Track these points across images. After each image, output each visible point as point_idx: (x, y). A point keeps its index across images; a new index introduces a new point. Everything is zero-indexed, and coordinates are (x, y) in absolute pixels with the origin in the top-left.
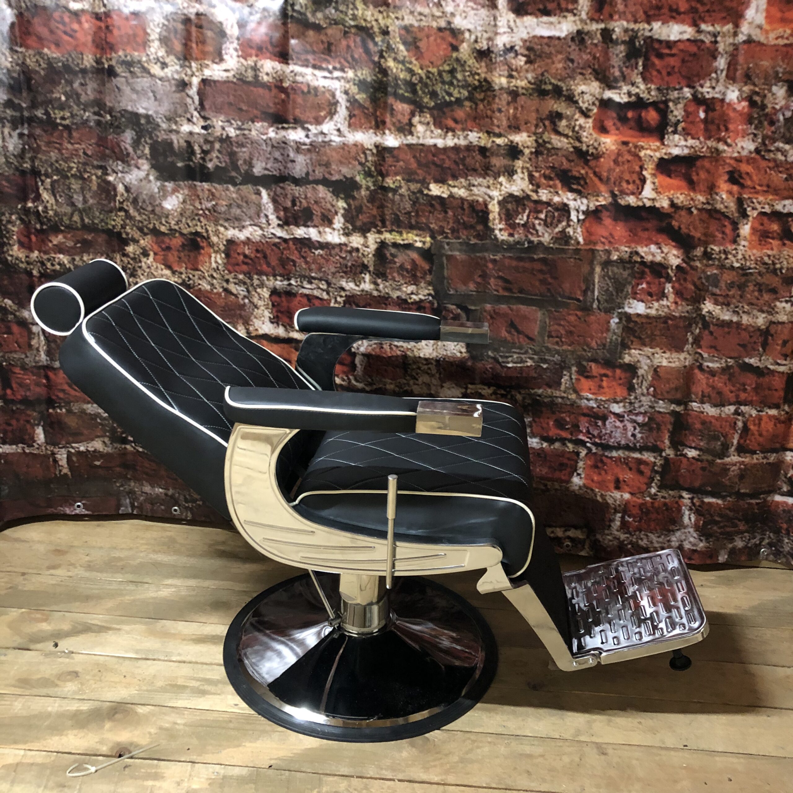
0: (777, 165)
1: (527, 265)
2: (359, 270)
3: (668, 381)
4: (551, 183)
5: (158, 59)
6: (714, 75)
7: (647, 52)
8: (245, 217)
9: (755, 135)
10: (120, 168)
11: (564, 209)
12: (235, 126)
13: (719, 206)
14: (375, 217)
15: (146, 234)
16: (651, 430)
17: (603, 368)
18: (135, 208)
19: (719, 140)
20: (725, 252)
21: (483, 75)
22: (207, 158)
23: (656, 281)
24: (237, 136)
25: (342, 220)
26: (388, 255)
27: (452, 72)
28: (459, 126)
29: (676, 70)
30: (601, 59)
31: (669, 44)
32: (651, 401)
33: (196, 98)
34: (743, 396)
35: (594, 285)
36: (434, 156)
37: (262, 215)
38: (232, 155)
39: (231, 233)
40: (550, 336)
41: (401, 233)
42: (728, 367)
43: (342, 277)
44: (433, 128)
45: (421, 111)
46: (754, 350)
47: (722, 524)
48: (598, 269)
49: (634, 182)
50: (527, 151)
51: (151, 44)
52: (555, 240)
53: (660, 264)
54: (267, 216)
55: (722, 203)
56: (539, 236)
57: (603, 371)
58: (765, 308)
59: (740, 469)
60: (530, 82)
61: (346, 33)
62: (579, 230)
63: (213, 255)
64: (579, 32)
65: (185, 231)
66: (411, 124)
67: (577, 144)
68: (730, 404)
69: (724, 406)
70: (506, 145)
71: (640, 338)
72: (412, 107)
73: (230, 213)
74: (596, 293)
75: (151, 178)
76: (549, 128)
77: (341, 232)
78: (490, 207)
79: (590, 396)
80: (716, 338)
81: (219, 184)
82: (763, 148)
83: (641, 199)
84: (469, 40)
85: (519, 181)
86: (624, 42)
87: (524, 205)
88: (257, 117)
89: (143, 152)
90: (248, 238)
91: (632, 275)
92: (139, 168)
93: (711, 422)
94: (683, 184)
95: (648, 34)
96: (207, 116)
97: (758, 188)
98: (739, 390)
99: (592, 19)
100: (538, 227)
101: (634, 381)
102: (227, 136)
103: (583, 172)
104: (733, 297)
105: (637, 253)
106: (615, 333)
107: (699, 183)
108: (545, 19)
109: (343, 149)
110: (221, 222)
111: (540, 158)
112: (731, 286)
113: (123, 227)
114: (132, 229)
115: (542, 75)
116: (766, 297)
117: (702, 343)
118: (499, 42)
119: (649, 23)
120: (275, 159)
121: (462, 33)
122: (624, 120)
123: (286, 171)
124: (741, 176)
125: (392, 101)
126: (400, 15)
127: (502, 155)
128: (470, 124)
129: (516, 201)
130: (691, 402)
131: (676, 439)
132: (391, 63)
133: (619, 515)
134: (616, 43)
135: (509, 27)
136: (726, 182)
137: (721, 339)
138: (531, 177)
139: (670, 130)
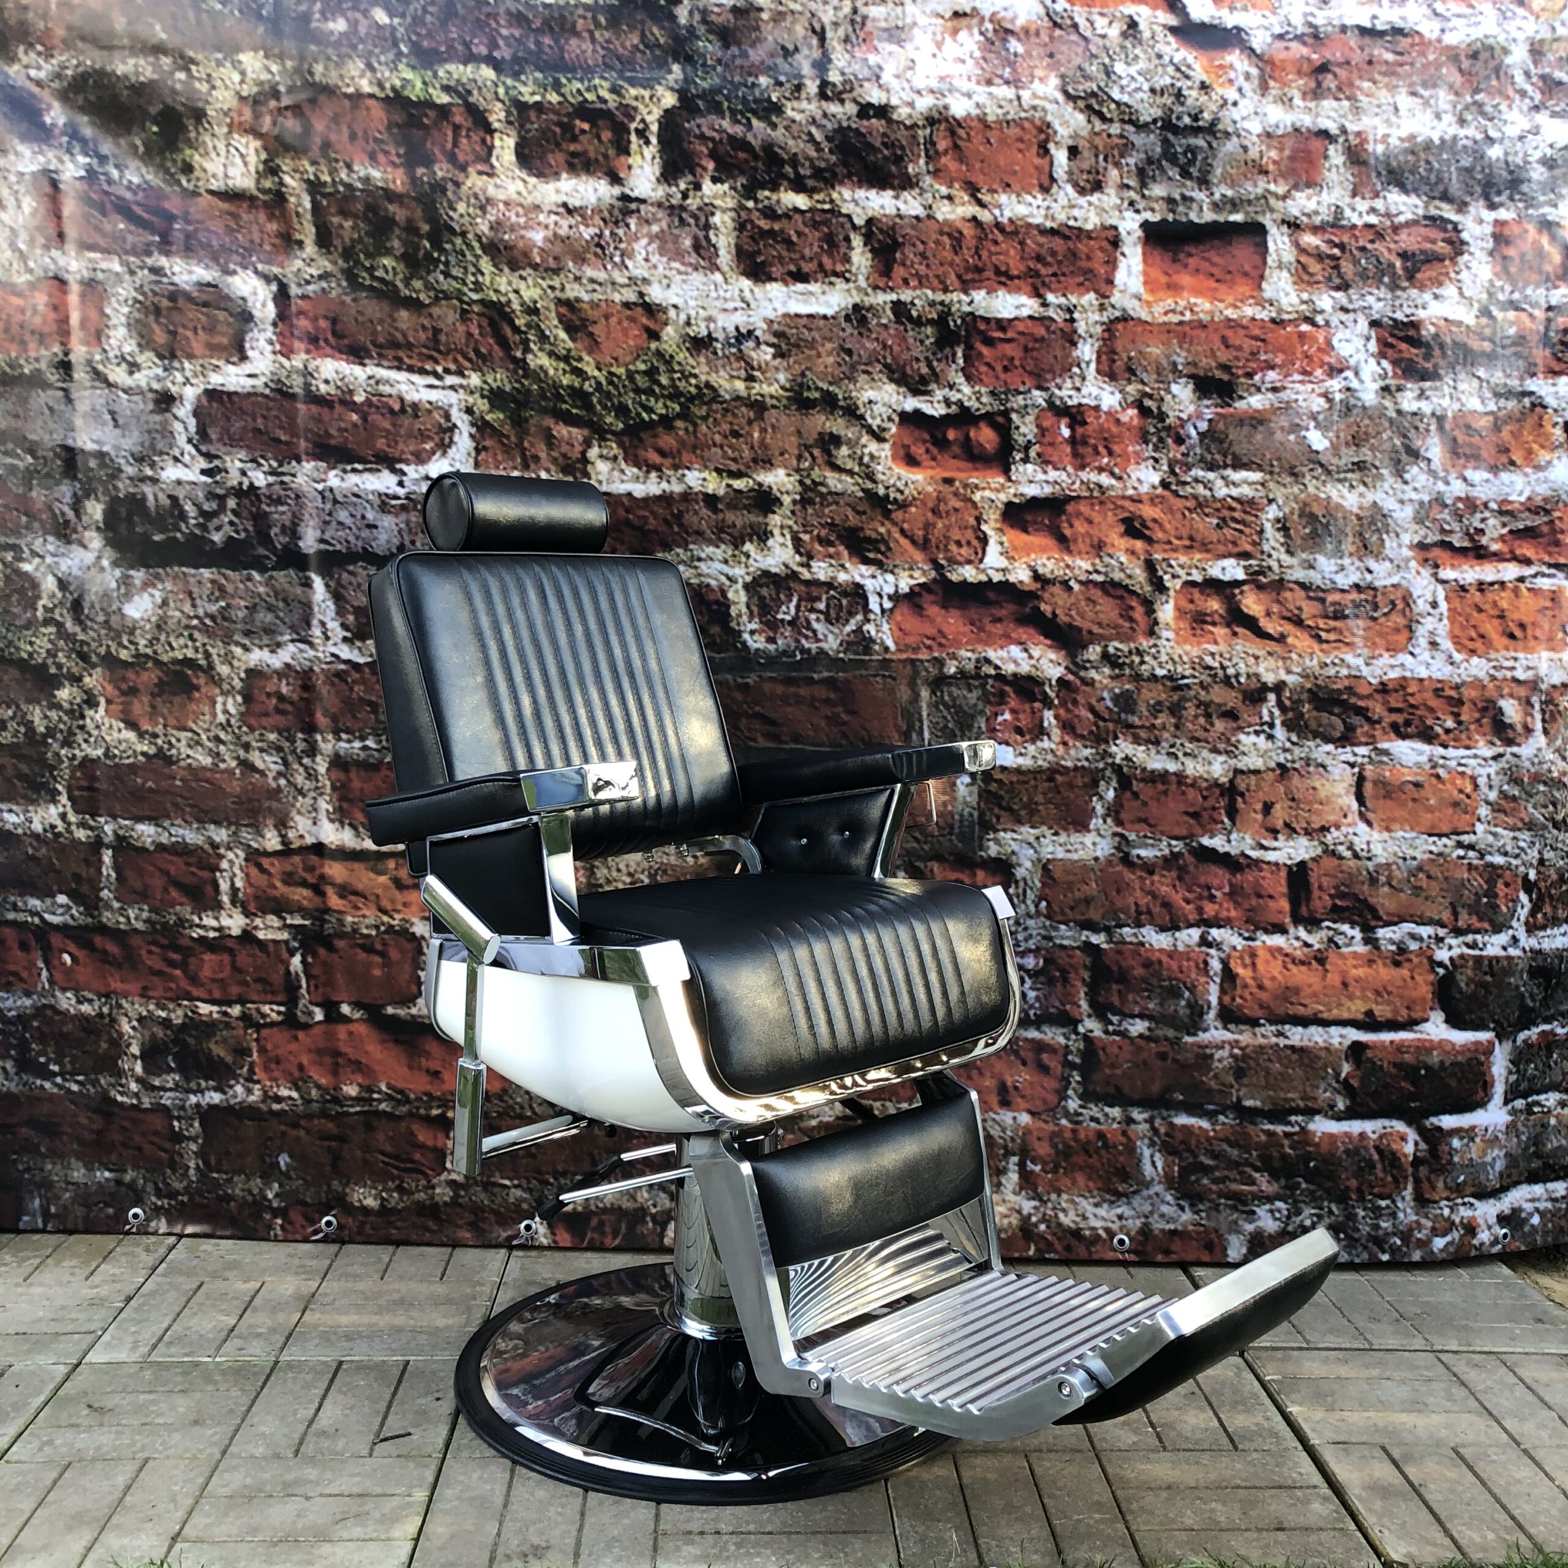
0: (1201, 505)
1: (804, 691)
3: (1070, 886)
4: (831, 550)
5: (123, 359)
6: (1076, 370)
7: (968, 336)
8: (282, 628)
9: (1156, 461)
10: (51, 548)
11: (857, 593)
12: (266, 468)
13: (1117, 576)
15: (93, 666)
16: (1051, 982)
17: (953, 870)
18: (76, 619)
19: (1101, 470)
20: (1139, 652)
21: (703, 378)
22: (212, 525)
23: (1027, 707)
24: (269, 485)
27: (651, 373)
28: (668, 462)
29: (1017, 363)
30: (896, 348)
31: (1002, 324)
32: (1044, 927)
33: (192, 422)
34: (1210, 909)
35: (921, 721)
36: (628, 511)
37: (315, 622)
38: (260, 518)
39: (257, 657)
42: (1176, 856)
44: (623, 465)
45: (602, 439)
46: (1216, 822)
47: (1217, 1174)
48: (925, 693)
49: (969, 543)
50: (787, 500)
51: (112, 333)
52: (847, 645)
53: (1029, 678)
54: (322, 624)
55: (1122, 570)
56: (818, 640)
57: (954, 876)
58: (1221, 746)
59: (1232, 1055)
60: (783, 388)
61: (464, 312)
62: (886, 627)
63: (220, 699)
64: (857, 307)
65: (164, 658)
66: (585, 460)
67: (869, 485)
68: (1190, 926)
69: (1178, 929)
70: (751, 490)
71: (1010, 810)
72: (586, 432)
73: (253, 621)
74: (926, 735)
75: (106, 563)
76: (819, 461)
78: (730, 595)
80: (1145, 804)
81: (234, 569)
82: (1172, 479)
83: (984, 571)
84: (676, 322)
85: (778, 550)
86: (931, 322)
87: (789, 589)
88: (304, 452)
89: (91, 517)
90: (288, 665)
91: (985, 698)
92: (83, 546)
93: (1160, 962)
94: (1049, 541)
95: (967, 309)
96: (212, 452)
98: (1201, 898)
99: (876, 288)
100: (815, 625)
101: (1011, 891)
102: (251, 484)
103: (882, 530)
104: (1164, 728)
105: (988, 661)
106: (966, 803)
107: (1075, 540)
108: (800, 287)
110: (236, 637)
111: (810, 511)
112: (1156, 709)
113: (52, 654)
114: (69, 657)
115: (803, 375)
116: (1220, 725)
117: (1123, 816)
118: (727, 323)
119: (966, 293)
120: (340, 523)
121: (664, 310)
122: (942, 444)
123: (360, 544)
124: (1144, 524)
125: (549, 422)
126: (556, 283)
127: (745, 507)
128: (686, 457)
129: (775, 583)
130: (1120, 926)
131: (1101, 999)
132: (544, 360)
133: (1015, 1159)
134: (918, 322)
135: (743, 300)
136: (1122, 535)
137: (1153, 805)
138: (797, 542)
139: (1018, 456)
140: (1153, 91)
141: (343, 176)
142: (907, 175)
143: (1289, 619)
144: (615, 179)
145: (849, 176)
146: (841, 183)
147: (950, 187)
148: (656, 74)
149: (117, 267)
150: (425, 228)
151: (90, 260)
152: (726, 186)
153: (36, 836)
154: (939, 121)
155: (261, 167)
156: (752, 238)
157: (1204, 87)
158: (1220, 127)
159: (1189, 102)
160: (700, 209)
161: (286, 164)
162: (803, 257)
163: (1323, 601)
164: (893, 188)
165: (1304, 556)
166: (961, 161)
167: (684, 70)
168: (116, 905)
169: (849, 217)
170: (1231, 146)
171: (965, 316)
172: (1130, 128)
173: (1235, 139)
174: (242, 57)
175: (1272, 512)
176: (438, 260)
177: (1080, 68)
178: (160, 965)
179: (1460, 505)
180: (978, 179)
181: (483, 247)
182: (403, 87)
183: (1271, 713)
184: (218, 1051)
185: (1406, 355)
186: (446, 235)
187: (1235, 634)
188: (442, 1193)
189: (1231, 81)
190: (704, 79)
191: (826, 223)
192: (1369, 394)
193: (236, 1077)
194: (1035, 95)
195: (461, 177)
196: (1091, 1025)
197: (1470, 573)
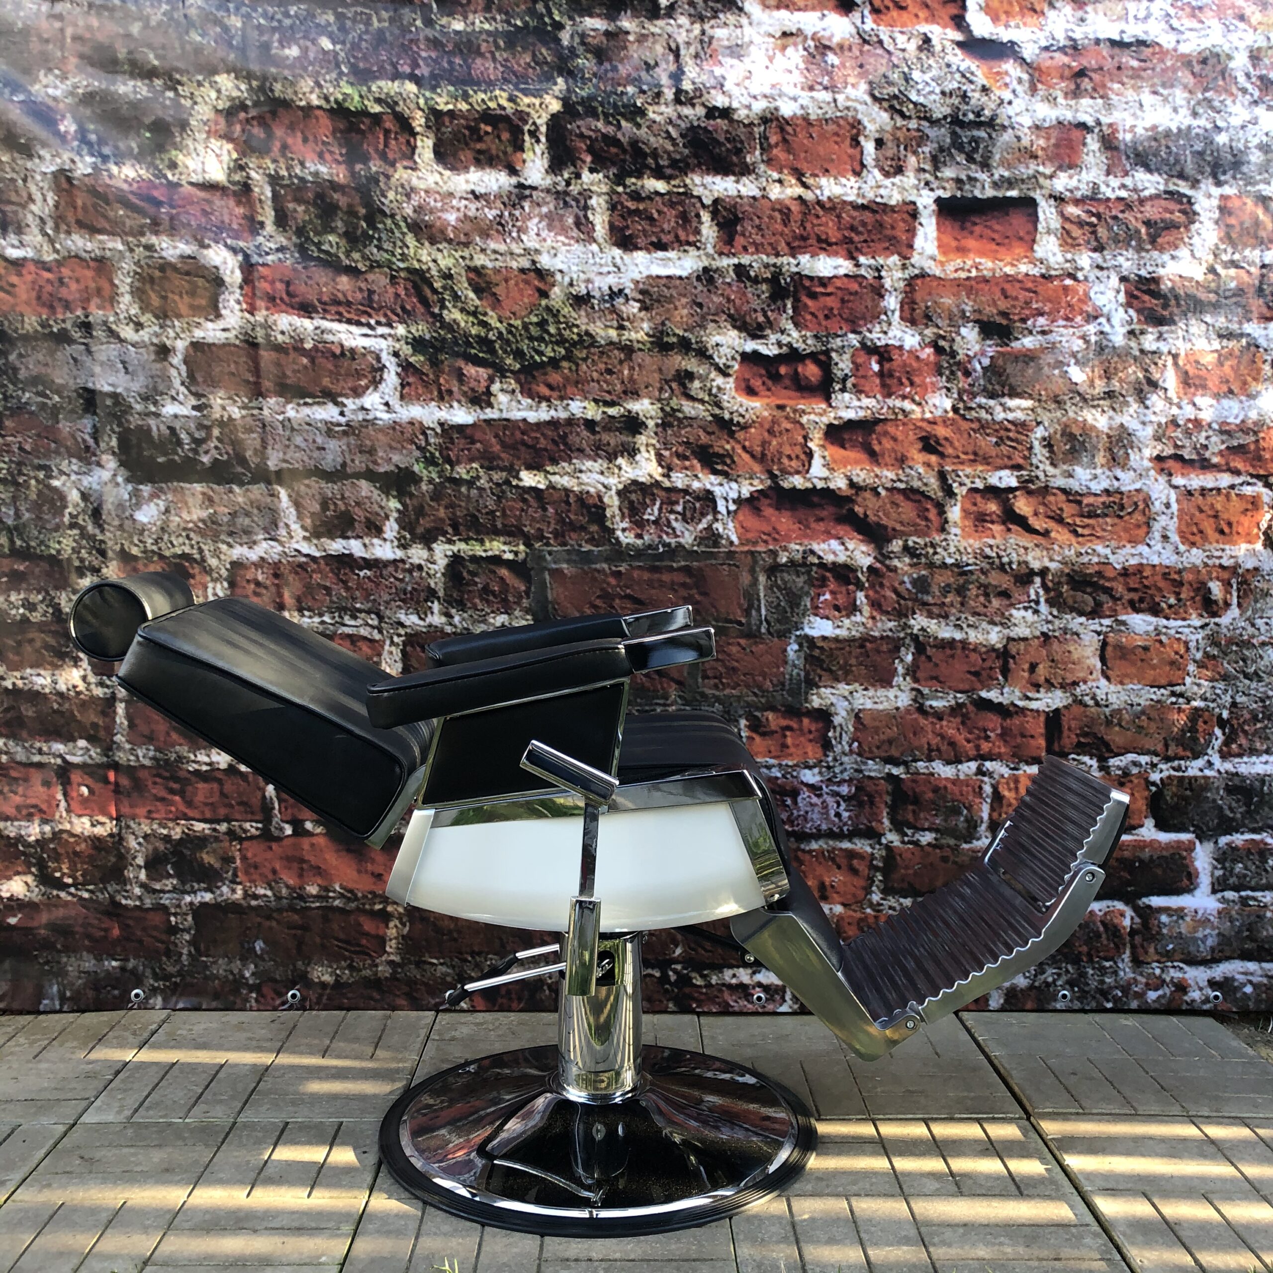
0: (983, 426)
1: (666, 577)
2: (423, 595)
3: (877, 730)
4: (687, 463)
5: (131, 319)
6: (883, 317)
7: (796, 292)
8: (257, 529)
9: (948, 390)
10: (74, 468)
11: (708, 498)
12: (240, 404)
13: (916, 484)
14: (442, 520)
15: (109, 559)
16: (861, 804)
17: (784, 718)
18: (96, 523)
19: (904, 397)
20: (933, 546)
21: (583, 328)
22: (201, 450)
23: (843, 589)
24: (243, 417)
25: (396, 527)
26: (465, 574)
27: (542, 324)
28: (555, 394)
29: (836, 312)
30: (738, 302)
31: (823, 281)
32: (856, 762)
33: (183, 368)
34: (985, 747)
35: (759, 601)
36: (523, 433)
37: (281, 524)
38: (237, 444)
39: (239, 552)
40: (705, 677)
41: (482, 542)
42: (960, 706)
43: (400, 607)
44: (520, 397)
45: (503, 376)
46: (992, 678)
48: (762, 579)
49: (797, 457)
50: (651, 423)
51: (121, 299)
52: (700, 540)
53: (845, 566)
54: (287, 525)
55: (920, 479)
56: (677, 536)
57: (784, 723)
58: (997, 619)
60: (647, 334)
61: (393, 277)
62: (731, 525)
63: (210, 585)
64: (706, 270)
65: (167, 553)
66: (488, 393)
67: (717, 411)
68: (970, 759)
69: (960, 762)
70: (623, 416)
71: (831, 671)
72: (490, 371)
73: (234, 524)
74: (763, 612)
75: (120, 479)
76: (677, 392)
77: (396, 543)
78: (606, 500)
79: (772, 761)
80: (936, 665)
81: (220, 484)
82: (961, 405)
83: (809, 480)
84: (561, 284)
85: (643, 463)
86: (766, 280)
87: (653, 494)
88: (270, 391)
89: (107, 444)
90: (262, 558)
91: (810, 582)
92: (102, 466)
93: (945, 788)
94: (862, 456)
95: (795, 269)
96: (200, 392)
98: (979, 738)
99: (721, 254)
100: (674, 524)
101: (830, 734)
102: (230, 417)
103: (728, 447)
104: (952, 605)
105: (812, 552)
106: (794, 666)
107: (883, 455)
108: (660, 254)
109: (394, 429)
110: (222, 537)
111: (670, 432)
112: (946, 590)
113: (76, 551)
114: (90, 553)
115: (663, 324)
116: (996, 603)
117: (919, 674)
118: (602, 284)
119: (794, 257)
120: (297, 447)
121: (552, 274)
122: (776, 377)
123: (312, 463)
124: (937, 442)
125: (461, 363)
126: (466, 254)
127: (617, 429)
128: (570, 390)
129: (641, 490)
130: (915, 761)
131: (899, 818)
132: (457, 315)
134: (756, 281)
135: (615, 265)
136: (920, 451)
137: (943, 666)
138: (660, 457)
139: (837, 387)
140: (943, 93)
141: (298, 170)
142: (745, 163)
143: (1052, 518)
144: (513, 171)
145: (699, 165)
146: (693, 171)
147: (781, 172)
148: (544, 86)
149: (120, 247)
150: (362, 211)
151: (100, 242)
152: (601, 175)
153: (60, 694)
154: (771, 120)
155: (232, 164)
156: (622, 216)
157: (985, 90)
158: (998, 121)
159: (973, 102)
160: (580, 193)
161: (252, 162)
162: (663, 231)
163: (1079, 503)
164: (734, 174)
165: (1065, 467)
166: (789, 152)
167: (566, 82)
168: (128, 746)
169: (699, 198)
170: (1007, 137)
171: (793, 275)
172: (925, 124)
173: (1010, 131)
174: (217, 78)
175: (1040, 432)
176: (373, 237)
177: (885, 76)
178: (163, 793)
179: (1190, 425)
180: (803, 166)
181: (408, 226)
182: (344, 100)
183: (1037, 593)
184: (207, 858)
185: (1148, 305)
186: (379, 217)
187: (1009, 530)
188: (384, 970)
189: (1006, 85)
190: (582, 89)
191: (681, 203)
192: (1118, 338)
193: (223, 880)
194: (848, 98)
195: (390, 171)
196: (892, 838)
197: (1197, 481)
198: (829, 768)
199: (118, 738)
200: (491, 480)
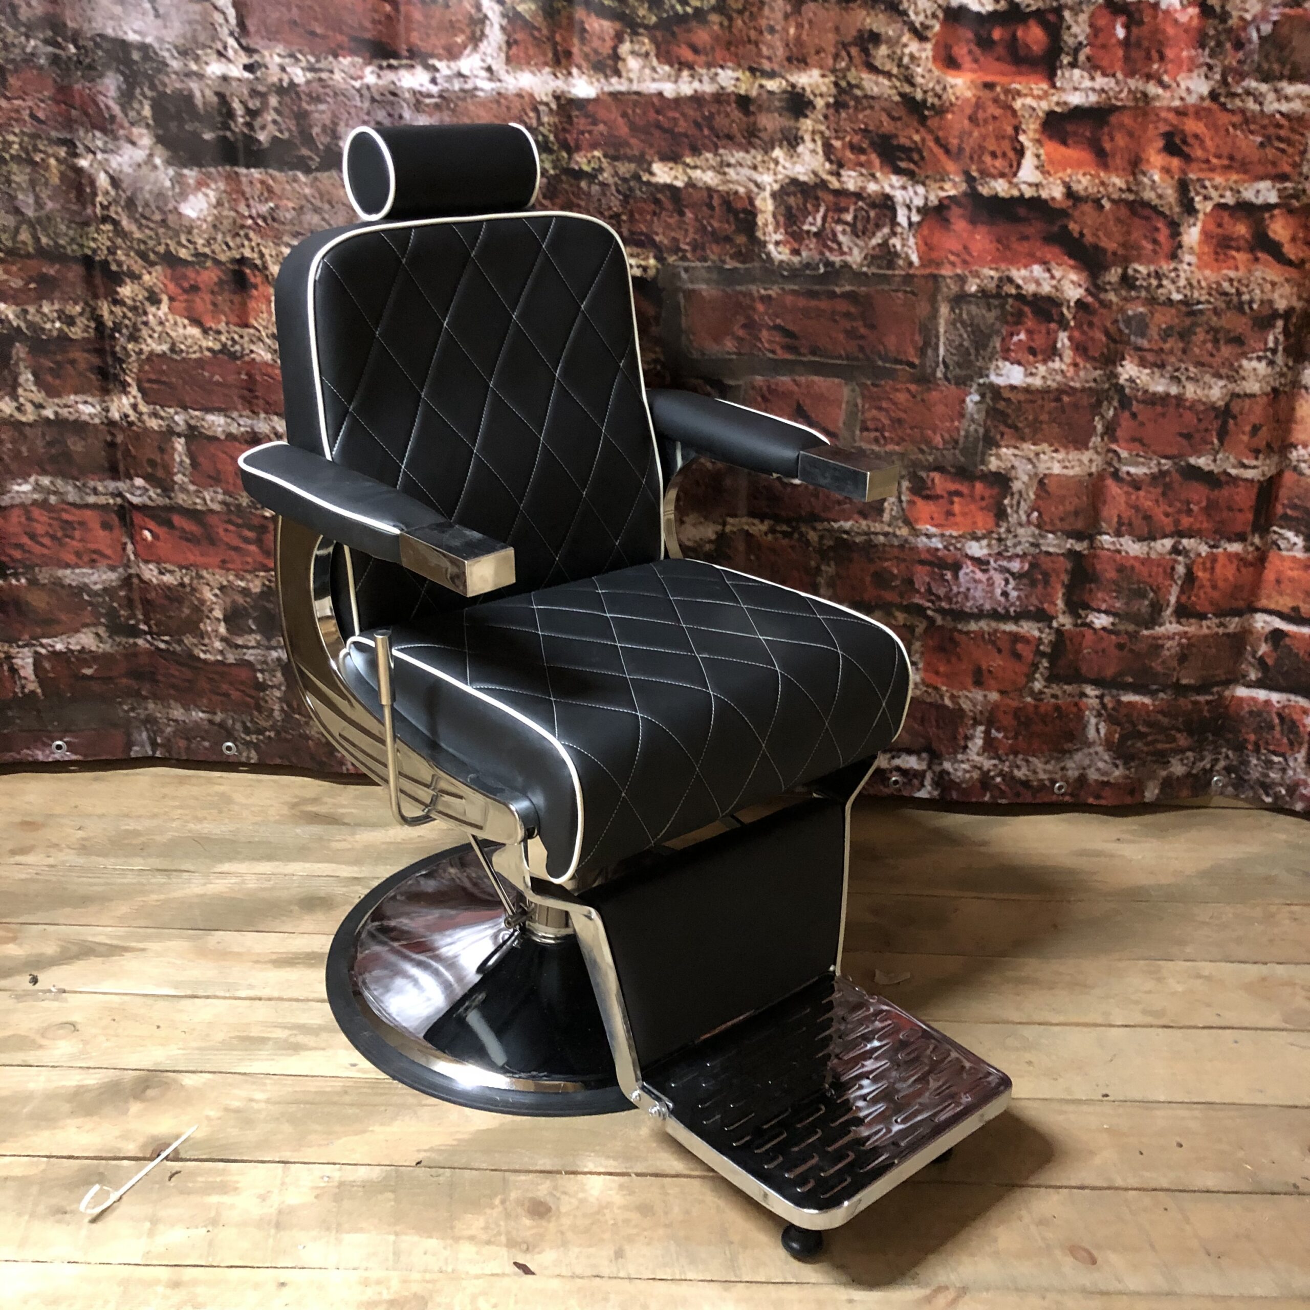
0: (1247, 120)
1: (824, 304)
3: (1062, 499)
4: (863, 158)
9: (1210, 67)
10: (99, 143)
11: (886, 205)
12: (304, 64)
13: (1149, 195)
15: (152, 264)
16: (1033, 583)
17: (954, 482)
18: (131, 217)
19: (1148, 77)
20: (1158, 276)
22: (257, 124)
23: (1043, 328)
24: (308, 82)
28: (702, 59)
32: (1033, 535)
33: (231, 13)
34: (1186, 521)
35: (937, 337)
36: (658, 112)
38: (302, 117)
40: (864, 429)
42: (1163, 474)
44: (655, 62)
45: (635, 33)
46: (1206, 442)
47: (1150, 738)
48: (944, 310)
49: (1004, 155)
50: (820, 103)
52: (871, 259)
53: (1049, 299)
55: (1153, 189)
56: (843, 253)
57: (954, 487)
58: (1223, 371)
62: (912, 241)
65: (223, 258)
66: (616, 57)
67: (907, 89)
68: (1165, 536)
69: (1154, 539)
70: (785, 92)
71: (1016, 428)
72: (618, 26)
73: (301, 222)
74: (942, 351)
75: (158, 161)
76: (857, 60)
78: (758, 203)
79: (933, 530)
80: (1142, 424)
81: (281, 170)
82: (1222, 91)
83: (1016, 185)
85: (807, 156)
87: (817, 198)
88: (341, 47)
89: (139, 113)
91: (1003, 318)
92: (133, 143)
93: (1133, 568)
94: (1088, 156)
96: (252, 46)
97: (1214, 161)
98: (1179, 511)
100: (841, 238)
102: (291, 82)
103: (917, 138)
104: (1171, 352)
105: (1010, 280)
106: (973, 420)
107: (1114, 156)
109: (498, 102)
110: (286, 239)
111: (843, 115)
112: (1166, 334)
113: (112, 251)
114: (127, 255)
116: (1226, 351)
117: (1121, 436)
120: (378, 123)
122: (986, 44)
124: (1184, 142)
125: (581, 14)
127: (777, 110)
128: (719, 54)
129: (802, 191)
130: (1101, 534)
131: (1075, 598)
133: (981, 728)
136: (1159, 151)
137: (1150, 425)
138: (828, 149)
139: (1066, 60)
153: (113, 424)
168: (192, 488)
178: (236, 542)
183: (1276, 340)
187: (1257, 259)
196: (1064, 621)
198: (1000, 540)
199: (178, 478)
200: (616, 174)
